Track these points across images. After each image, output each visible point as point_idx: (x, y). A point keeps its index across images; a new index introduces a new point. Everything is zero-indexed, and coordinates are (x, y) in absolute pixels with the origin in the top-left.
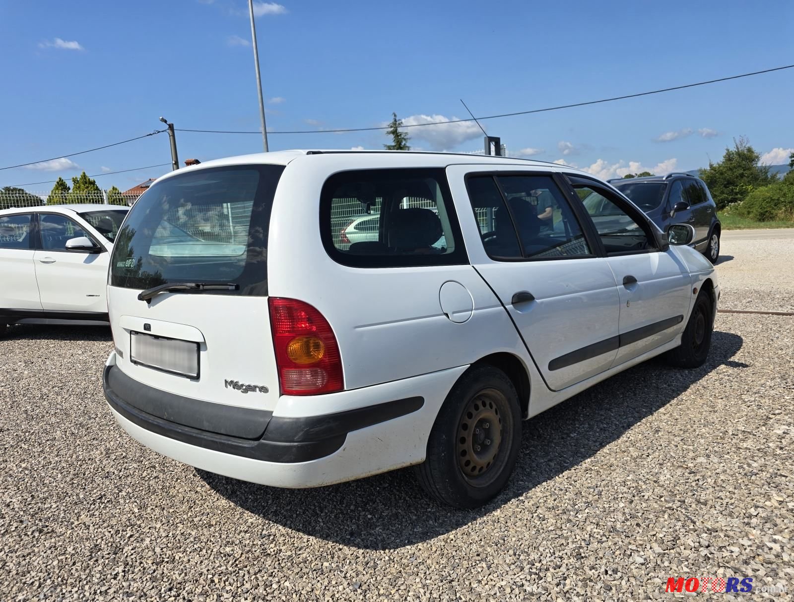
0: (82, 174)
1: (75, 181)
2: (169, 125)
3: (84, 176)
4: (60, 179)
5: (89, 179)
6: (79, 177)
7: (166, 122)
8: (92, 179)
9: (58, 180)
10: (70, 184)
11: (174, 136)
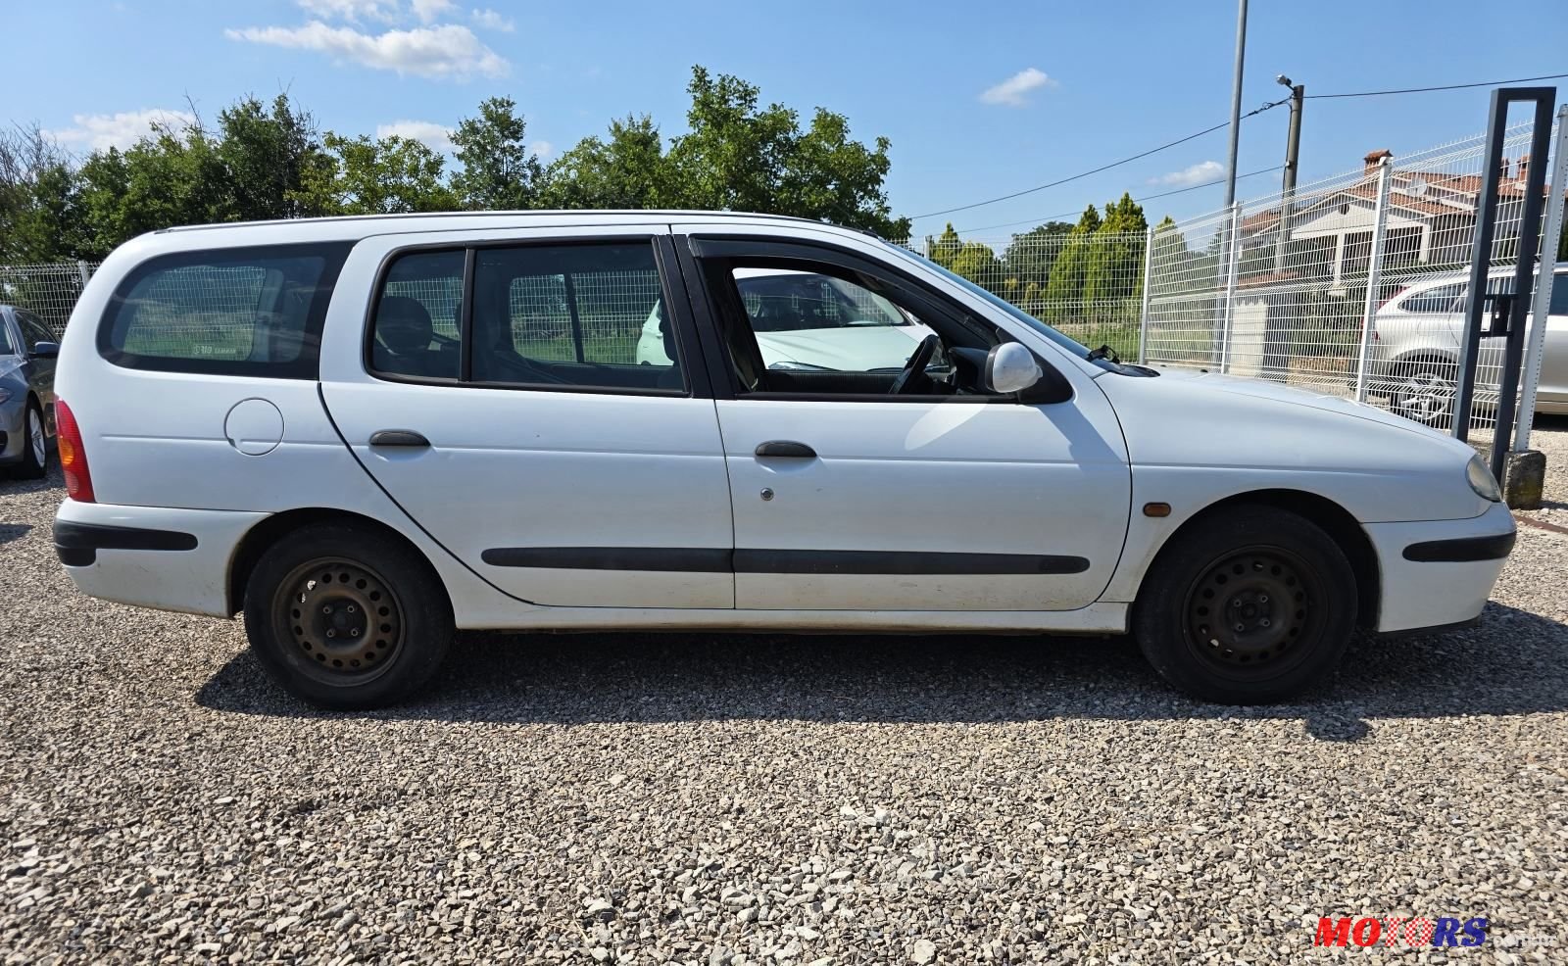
0: (1123, 196)
1: (1110, 209)
2: (1295, 89)
3: (1126, 200)
4: (1091, 206)
5: (1133, 205)
6: (1117, 202)
7: (1288, 83)
8: (1137, 205)
9: (1087, 209)
10: (1102, 215)
11: (1299, 111)
